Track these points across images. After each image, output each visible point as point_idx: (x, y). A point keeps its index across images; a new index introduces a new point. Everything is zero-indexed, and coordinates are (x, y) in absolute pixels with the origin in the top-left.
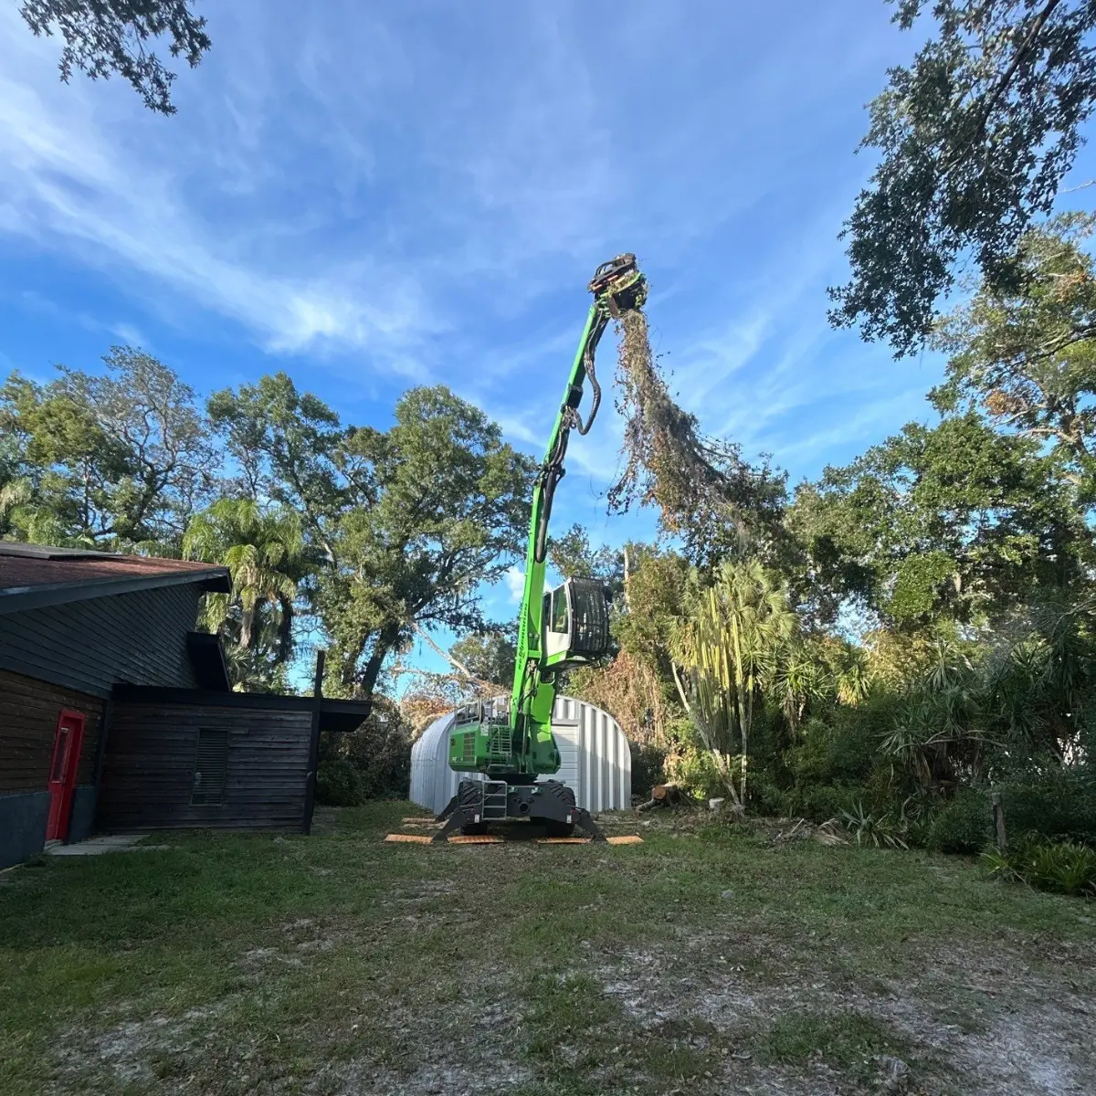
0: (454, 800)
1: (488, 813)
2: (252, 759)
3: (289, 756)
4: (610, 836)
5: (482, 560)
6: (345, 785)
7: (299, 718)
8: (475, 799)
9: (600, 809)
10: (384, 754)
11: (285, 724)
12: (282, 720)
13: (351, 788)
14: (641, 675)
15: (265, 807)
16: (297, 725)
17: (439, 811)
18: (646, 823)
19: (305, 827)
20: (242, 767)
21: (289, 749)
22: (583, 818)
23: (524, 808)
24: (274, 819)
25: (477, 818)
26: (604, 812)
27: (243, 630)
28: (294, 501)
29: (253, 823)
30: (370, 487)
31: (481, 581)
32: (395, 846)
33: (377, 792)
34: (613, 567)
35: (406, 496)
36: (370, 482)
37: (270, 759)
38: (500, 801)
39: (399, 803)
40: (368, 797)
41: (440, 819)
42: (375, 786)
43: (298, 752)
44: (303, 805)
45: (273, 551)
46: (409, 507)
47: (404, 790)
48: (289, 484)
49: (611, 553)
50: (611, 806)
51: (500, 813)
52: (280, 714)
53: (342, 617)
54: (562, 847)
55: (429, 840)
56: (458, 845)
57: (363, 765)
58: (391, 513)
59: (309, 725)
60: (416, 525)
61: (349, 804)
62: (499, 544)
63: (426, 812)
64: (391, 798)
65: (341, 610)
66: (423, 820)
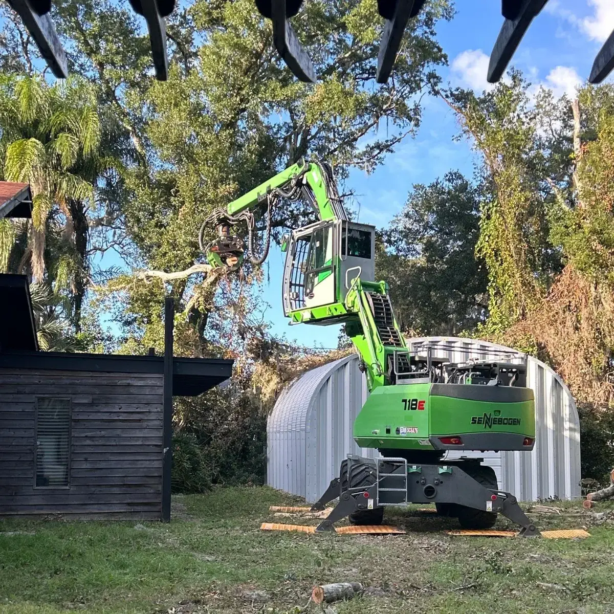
0: (334, 484)
1: (384, 497)
2: (98, 433)
3: (141, 429)
4: (544, 530)
5: (353, 134)
6: (187, 465)
7: (150, 382)
8: (367, 480)
9: (535, 499)
10: (231, 422)
11: (132, 390)
12: (129, 385)
13: (194, 469)
14: (598, 302)
15: (116, 490)
16: (147, 391)
17: (314, 497)
18: (598, 515)
19: (164, 514)
20: (88, 442)
21: (140, 420)
22: (508, 504)
23: (430, 491)
24: (129, 504)
25: (370, 504)
26: (540, 501)
27: (34, 258)
28: (81, 66)
29: (106, 509)
30: (183, 31)
31: (351, 169)
32: (276, 536)
33: (225, 474)
34: (558, 125)
35: (240, 48)
36: (181, 24)
37: (118, 432)
38: (399, 482)
39: (255, 489)
40: (215, 481)
41: (320, 506)
42: (222, 466)
43: (151, 423)
44: (160, 488)
45: (65, 146)
46: (245, 64)
47: (260, 472)
48: (74, 43)
49: (554, 101)
50: (552, 494)
51: (399, 498)
52: (127, 378)
53: (161, 234)
54: (480, 540)
55: (312, 529)
56: (349, 535)
57: (205, 438)
58: (218, 76)
59: (161, 391)
60: (256, 92)
61: (195, 490)
62: (377, 107)
63: (297, 500)
64: (244, 482)
65: (159, 225)
66: (296, 508)
